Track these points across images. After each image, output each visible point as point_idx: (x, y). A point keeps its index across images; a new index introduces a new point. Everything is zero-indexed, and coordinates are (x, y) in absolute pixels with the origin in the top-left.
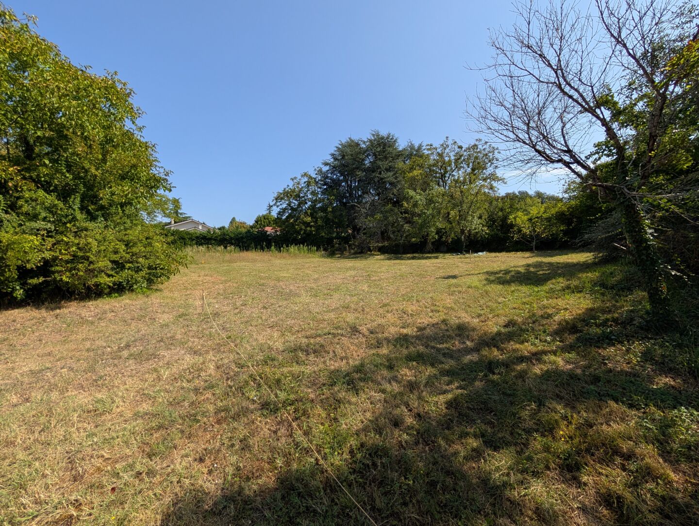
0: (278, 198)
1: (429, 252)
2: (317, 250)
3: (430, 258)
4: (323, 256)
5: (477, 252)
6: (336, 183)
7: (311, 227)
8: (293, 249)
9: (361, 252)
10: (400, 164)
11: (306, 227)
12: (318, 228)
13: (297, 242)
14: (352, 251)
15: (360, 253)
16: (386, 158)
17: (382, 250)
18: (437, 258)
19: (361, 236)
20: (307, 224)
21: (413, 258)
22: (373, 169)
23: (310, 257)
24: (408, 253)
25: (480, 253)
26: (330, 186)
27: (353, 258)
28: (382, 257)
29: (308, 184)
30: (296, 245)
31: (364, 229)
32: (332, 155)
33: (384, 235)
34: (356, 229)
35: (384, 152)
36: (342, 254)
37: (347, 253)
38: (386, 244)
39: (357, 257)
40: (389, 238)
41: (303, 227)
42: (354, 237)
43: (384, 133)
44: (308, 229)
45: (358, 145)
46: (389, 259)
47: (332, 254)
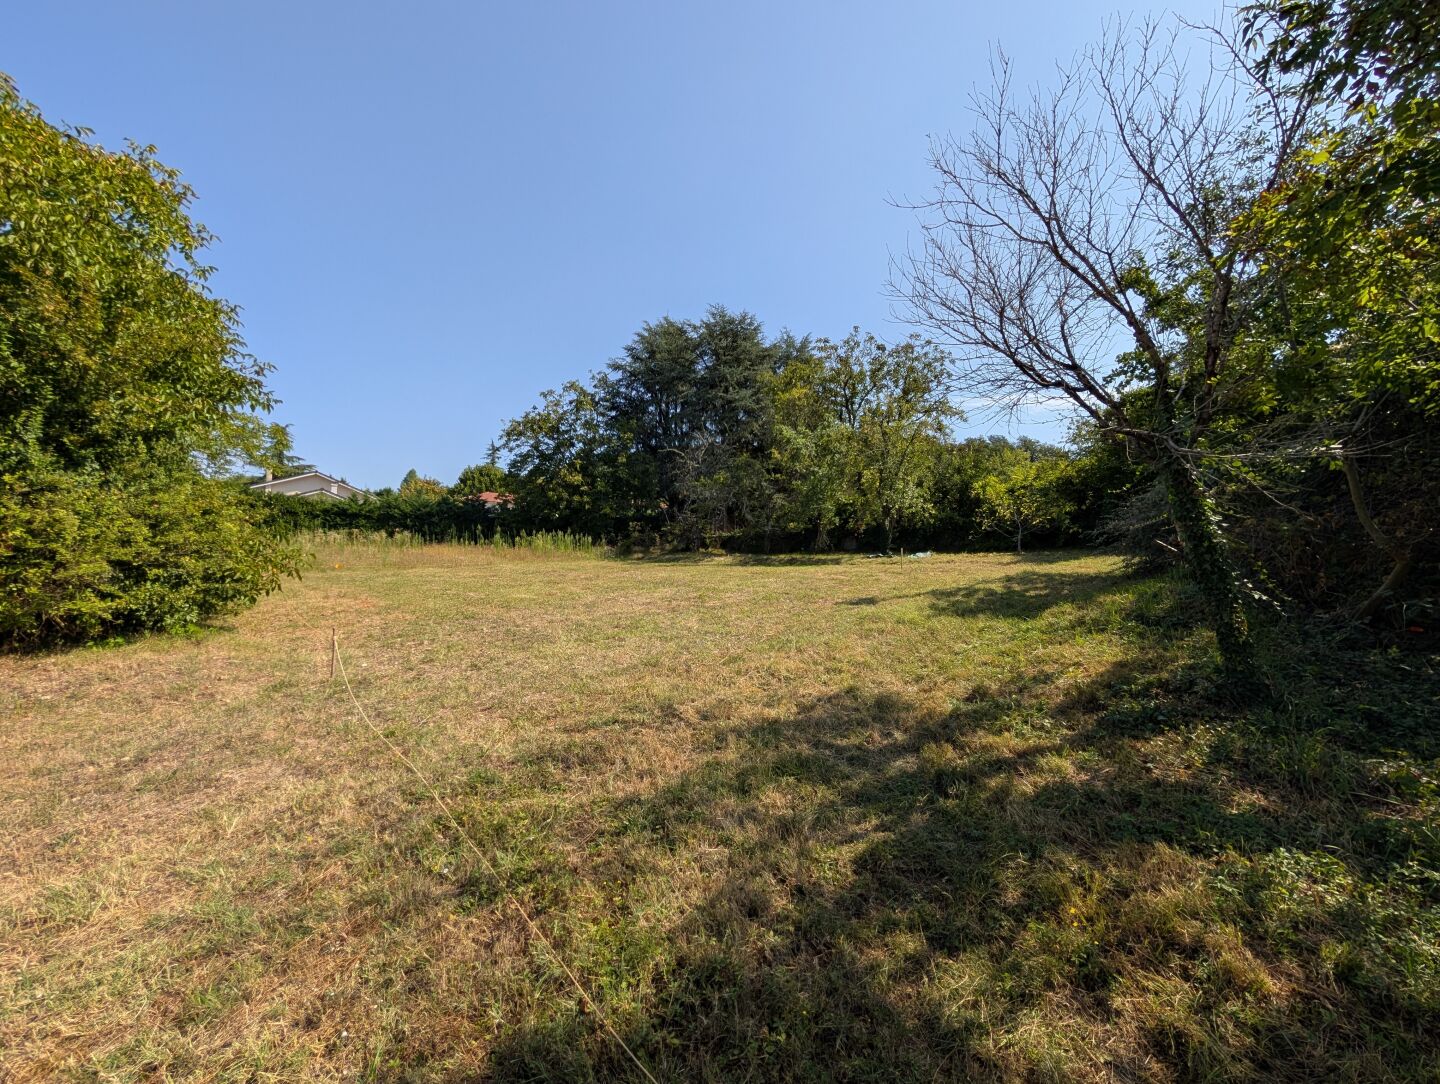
0: (513, 433)
1: (823, 552)
2: (594, 544)
3: (824, 562)
4: (605, 557)
5: (914, 551)
6: (637, 407)
7: (581, 494)
8: (541, 540)
9: (687, 549)
10: (765, 375)
11: (571, 495)
12: (597, 497)
13: (550, 526)
14: (668, 547)
15: (684, 550)
16: (738, 361)
17: (729, 546)
18: (837, 562)
19: (687, 517)
20: (574, 489)
21: (791, 562)
22: (712, 382)
23: (578, 559)
24: (781, 552)
25: (921, 555)
26: (626, 413)
27: (669, 561)
28: (729, 559)
29: (578, 406)
30: (548, 531)
31: (694, 502)
32: (630, 349)
33: (733, 515)
34: (677, 502)
35: (734, 349)
36: (646, 551)
37: (656, 551)
38: (737, 532)
39: (677, 560)
40: (742, 522)
41: (565, 495)
42: (673, 518)
43: (734, 312)
44: (576, 498)
45: (681, 332)
46: (744, 564)
47: (625, 553)
